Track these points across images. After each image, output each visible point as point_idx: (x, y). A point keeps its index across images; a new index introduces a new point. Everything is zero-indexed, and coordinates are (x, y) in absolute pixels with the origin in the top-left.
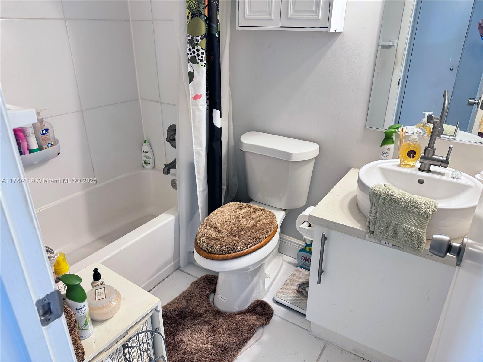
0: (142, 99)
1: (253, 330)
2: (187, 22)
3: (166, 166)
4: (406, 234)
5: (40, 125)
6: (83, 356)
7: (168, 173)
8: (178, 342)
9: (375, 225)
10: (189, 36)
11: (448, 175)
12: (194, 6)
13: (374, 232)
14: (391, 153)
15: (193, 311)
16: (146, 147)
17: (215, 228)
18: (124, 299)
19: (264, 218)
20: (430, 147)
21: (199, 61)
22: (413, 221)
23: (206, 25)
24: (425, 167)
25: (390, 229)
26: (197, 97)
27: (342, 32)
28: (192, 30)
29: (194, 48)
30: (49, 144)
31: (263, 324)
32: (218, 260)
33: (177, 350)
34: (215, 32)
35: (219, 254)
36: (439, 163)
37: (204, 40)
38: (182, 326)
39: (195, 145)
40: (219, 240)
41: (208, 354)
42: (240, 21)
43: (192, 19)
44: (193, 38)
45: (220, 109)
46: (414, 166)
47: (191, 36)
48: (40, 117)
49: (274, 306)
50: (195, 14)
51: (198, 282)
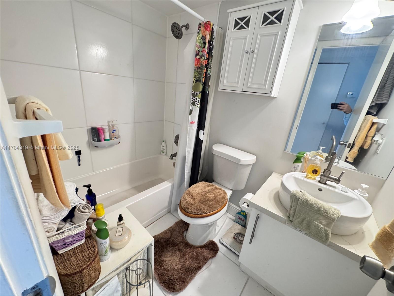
0: (166, 120)
1: (206, 260)
2: (193, 84)
3: (172, 155)
4: (317, 229)
5: (113, 127)
6: (99, 276)
7: (172, 159)
8: (162, 261)
9: (293, 217)
10: (193, 91)
11: (339, 189)
12: (197, 76)
13: (292, 221)
14: (299, 168)
15: (173, 241)
16: (163, 144)
17: (192, 196)
18: (134, 235)
19: (220, 195)
20: (328, 170)
21: (196, 105)
22: (323, 221)
23: (203, 87)
24: (323, 181)
25: (305, 222)
26: (192, 123)
27: (276, 97)
28: (195, 88)
29: (194, 98)
30: (115, 137)
31: (212, 257)
32: (191, 217)
33: (160, 266)
34: (207, 91)
35: (192, 214)
36: (334, 181)
37: (201, 94)
38: (166, 250)
39: (188, 147)
40: (194, 205)
41: (178, 272)
42: (221, 87)
43: (195, 83)
44: (195, 92)
45: (204, 130)
46: (315, 179)
47: (194, 91)
48: (113, 124)
49: (219, 245)
50: (197, 80)
51: (179, 222)
